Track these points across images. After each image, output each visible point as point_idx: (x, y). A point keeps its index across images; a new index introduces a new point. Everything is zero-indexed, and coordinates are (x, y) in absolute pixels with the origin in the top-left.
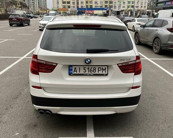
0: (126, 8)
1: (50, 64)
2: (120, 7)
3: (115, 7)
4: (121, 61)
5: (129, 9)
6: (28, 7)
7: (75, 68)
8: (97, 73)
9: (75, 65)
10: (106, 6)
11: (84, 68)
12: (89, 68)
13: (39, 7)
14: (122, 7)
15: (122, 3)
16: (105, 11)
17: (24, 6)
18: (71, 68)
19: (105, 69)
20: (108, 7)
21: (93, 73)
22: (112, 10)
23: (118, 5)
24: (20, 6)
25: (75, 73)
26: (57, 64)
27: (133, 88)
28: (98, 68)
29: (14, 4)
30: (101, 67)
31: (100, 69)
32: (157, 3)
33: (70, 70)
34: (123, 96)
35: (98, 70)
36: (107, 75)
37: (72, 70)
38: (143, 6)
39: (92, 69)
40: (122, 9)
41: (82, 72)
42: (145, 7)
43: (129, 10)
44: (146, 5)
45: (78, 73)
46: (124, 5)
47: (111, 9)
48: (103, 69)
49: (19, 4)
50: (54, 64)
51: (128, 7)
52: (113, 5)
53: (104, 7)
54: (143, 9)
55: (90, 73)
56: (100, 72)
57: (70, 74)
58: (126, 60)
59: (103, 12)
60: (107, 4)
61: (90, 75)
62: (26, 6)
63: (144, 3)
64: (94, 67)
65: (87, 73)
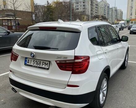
4: (58, 58)
6: (107, 19)
7: (29, 60)
8: (41, 66)
9: (29, 58)
11: (34, 61)
12: (36, 61)
13: (116, 19)
17: (104, 18)
18: (26, 60)
19: (47, 64)
21: (39, 66)
24: (101, 18)
25: (28, 64)
26: (18, 55)
27: (69, 86)
28: (43, 62)
29: (97, 17)
30: (45, 62)
31: (43, 63)
34: (57, 91)
35: (43, 64)
36: (48, 69)
39: (39, 63)
41: (32, 64)
45: (30, 64)
48: (46, 64)
49: (100, 17)
55: (37, 65)
56: (44, 66)
57: (25, 64)
58: (63, 59)
61: (36, 67)
62: (106, 19)
64: (40, 61)
65: (35, 65)
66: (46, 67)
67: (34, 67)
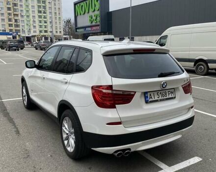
0: (37, 33)
1: (128, 93)
2: (29, 31)
3: (24, 31)
5: (42, 34)
7: (150, 95)
8: (168, 97)
9: (149, 92)
10: (11, 30)
11: (158, 93)
12: (161, 93)
14: (32, 31)
15: (32, 27)
16: (11, 36)
18: (146, 95)
19: (173, 92)
20: (14, 31)
21: (165, 97)
22: (19, 36)
23: (27, 29)
25: (151, 100)
26: (135, 92)
28: (168, 92)
30: (170, 90)
32: (76, 29)
33: (146, 97)
35: (169, 94)
36: (175, 98)
37: (147, 97)
38: (58, 31)
39: (164, 94)
40: (32, 34)
41: (156, 98)
42: (60, 32)
43: (43, 36)
44: (62, 30)
45: (153, 99)
46: (35, 30)
47: (19, 34)
48: (171, 92)
50: (132, 93)
51: (41, 32)
52: (21, 28)
53: (7, 31)
54: (59, 34)
55: (163, 98)
56: (170, 96)
57: (147, 102)
59: (8, 38)
60: (12, 28)
61: (163, 100)
63: (58, 28)
64: (164, 91)
65: (160, 98)
66: (173, 96)
67: (161, 100)
